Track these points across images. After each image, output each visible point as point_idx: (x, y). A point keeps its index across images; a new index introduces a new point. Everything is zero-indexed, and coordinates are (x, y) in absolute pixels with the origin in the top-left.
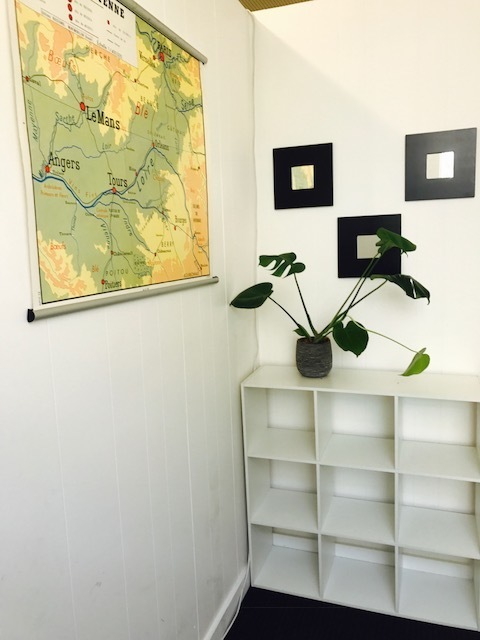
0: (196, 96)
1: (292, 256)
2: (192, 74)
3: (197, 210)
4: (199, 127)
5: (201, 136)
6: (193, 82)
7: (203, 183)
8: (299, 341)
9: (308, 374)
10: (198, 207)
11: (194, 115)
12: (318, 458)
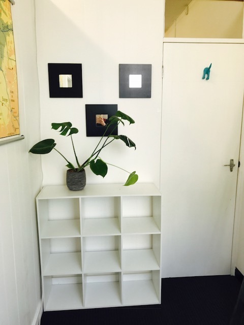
0: (9, 24)
1: (69, 124)
2: (7, 9)
3: (12, 94)
4: (11, 43)
5: (13, 49)
6: (8, 15)
7: (15, 78)
8: (68, 171)
9: (74, 189)
10: (13, 92)
11: (9, 35)
12: (81, 234)
